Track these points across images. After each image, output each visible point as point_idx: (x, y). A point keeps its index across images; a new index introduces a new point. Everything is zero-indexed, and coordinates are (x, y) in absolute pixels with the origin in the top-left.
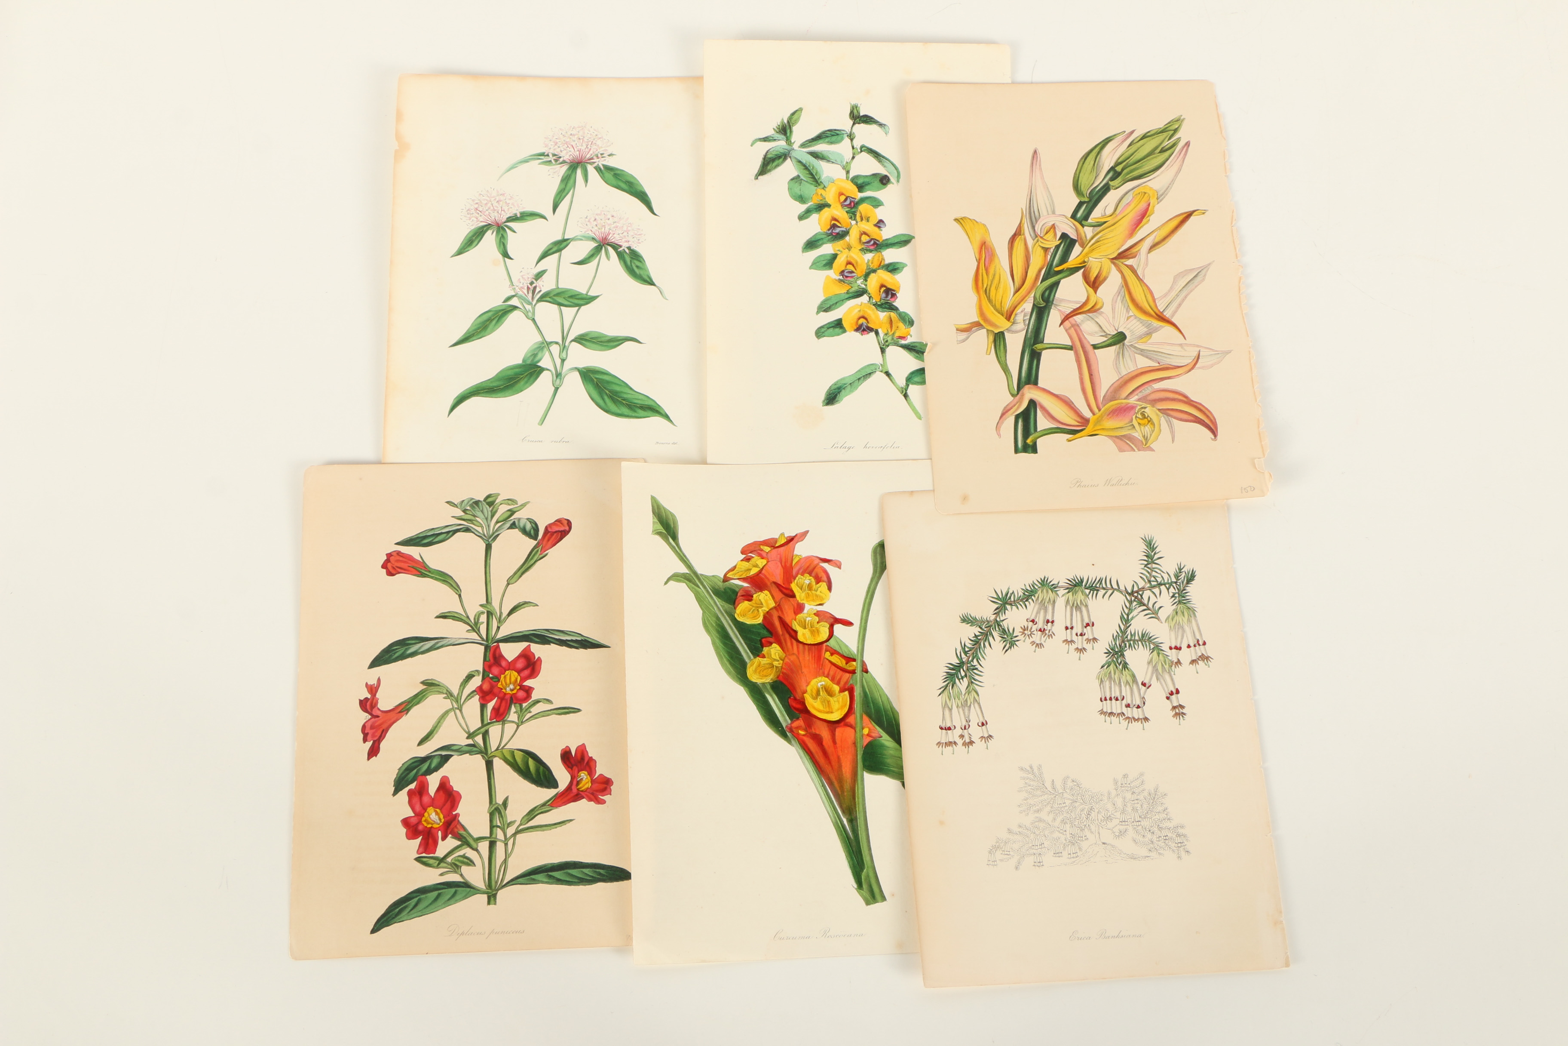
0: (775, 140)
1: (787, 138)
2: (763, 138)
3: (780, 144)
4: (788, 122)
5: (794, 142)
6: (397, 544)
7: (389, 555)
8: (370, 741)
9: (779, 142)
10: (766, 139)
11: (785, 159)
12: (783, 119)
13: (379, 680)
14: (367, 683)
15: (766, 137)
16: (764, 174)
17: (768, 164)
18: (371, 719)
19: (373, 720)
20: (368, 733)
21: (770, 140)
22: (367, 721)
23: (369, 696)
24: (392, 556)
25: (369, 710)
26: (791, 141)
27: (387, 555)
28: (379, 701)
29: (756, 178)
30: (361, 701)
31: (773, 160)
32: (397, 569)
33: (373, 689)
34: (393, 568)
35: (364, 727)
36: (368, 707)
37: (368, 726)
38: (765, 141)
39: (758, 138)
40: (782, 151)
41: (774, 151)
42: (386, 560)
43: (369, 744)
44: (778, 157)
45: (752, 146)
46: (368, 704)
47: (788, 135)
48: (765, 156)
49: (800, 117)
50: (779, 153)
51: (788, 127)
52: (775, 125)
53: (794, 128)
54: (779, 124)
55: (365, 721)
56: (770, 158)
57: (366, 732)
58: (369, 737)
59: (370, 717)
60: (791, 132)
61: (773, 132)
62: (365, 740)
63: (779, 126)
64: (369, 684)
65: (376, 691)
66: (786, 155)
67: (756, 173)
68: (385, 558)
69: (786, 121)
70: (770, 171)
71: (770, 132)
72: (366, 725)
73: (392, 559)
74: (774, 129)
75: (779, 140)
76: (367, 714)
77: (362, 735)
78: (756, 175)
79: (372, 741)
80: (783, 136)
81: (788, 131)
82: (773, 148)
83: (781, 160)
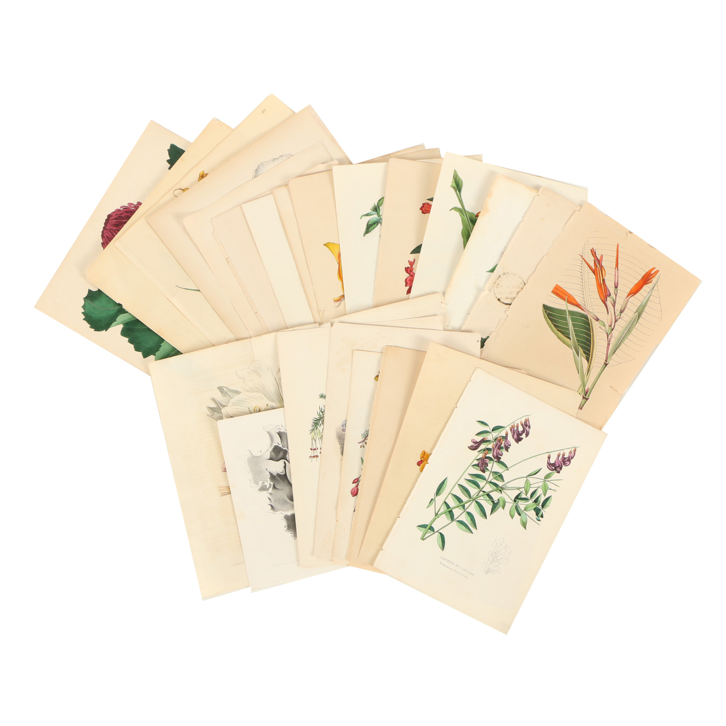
0: (372, 215)
1: (377, 213)
2: (366, 214)
3: (375, 217)
4: (377, 205)
5: (381, 215)
6: (428, 199)
7: (424, 204)
8: (408, 286)
9: (374, 216)
10: (367, 215)
11: (377, 224)
12: (375, 204)
13: (414, 260)
14: (409, 261)
15: (367, 214)
16: (368, 233)
17: (369, 227)
18: (409, 276)
19: (410, 277)
20: (408, 283)
21: (369, 215)
22: (408, 277)
23: (409, 266)
24: (425, 204)
25: (409, 272)
26: (379, 215)
27: (423, 204)
28: (414, 269)
29: (364, 236)
30: (406, 268)
31: (372, 225)
32: (427, 211)
33: (412, 263)
34: (425, 210)
35: (406, 280)
36: (409, 271)
37: (408, 279)
38: (367, 216)
39: (363, 214)
40: (376, 220)
41: (372, 220)
42: (422, 206)
43: (408, 288)
44: (374, 223)
45: (361, 219)
46: (409, 269)
47: (378, 211)
48: (368, 223)
49: (383, 202)
50: (374, 221)
51: (377, 208)
52: (371, 207)
53: (381, 208)
54: (373, 206)
55: (407, 277)
56: (370, 224)
57: (407, 282)
58: (408, 284)
59: (409, 275)
60: (379, 210)
61: (370, 211)
62: (406, 286)
63: (373, 207)
64: (410, 261)
65: (413, 264)
66: (378, 222)
67: (364, 233)
68: (422, 205)
69: (376, 205)
70: (371, 231)
71: (369, 211)
72: (407, 279)
73: (425, 206)
74: (371, 209)
75: (374, 215)
76: (408, 274)
77: (405, 283)
78: (364, 234)
79: (409, 287)
80: (376, 213)
81: (378, 209)
82: (371, 219)
83: (376, 225)
